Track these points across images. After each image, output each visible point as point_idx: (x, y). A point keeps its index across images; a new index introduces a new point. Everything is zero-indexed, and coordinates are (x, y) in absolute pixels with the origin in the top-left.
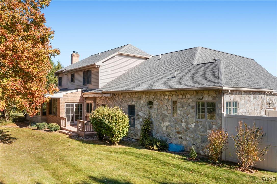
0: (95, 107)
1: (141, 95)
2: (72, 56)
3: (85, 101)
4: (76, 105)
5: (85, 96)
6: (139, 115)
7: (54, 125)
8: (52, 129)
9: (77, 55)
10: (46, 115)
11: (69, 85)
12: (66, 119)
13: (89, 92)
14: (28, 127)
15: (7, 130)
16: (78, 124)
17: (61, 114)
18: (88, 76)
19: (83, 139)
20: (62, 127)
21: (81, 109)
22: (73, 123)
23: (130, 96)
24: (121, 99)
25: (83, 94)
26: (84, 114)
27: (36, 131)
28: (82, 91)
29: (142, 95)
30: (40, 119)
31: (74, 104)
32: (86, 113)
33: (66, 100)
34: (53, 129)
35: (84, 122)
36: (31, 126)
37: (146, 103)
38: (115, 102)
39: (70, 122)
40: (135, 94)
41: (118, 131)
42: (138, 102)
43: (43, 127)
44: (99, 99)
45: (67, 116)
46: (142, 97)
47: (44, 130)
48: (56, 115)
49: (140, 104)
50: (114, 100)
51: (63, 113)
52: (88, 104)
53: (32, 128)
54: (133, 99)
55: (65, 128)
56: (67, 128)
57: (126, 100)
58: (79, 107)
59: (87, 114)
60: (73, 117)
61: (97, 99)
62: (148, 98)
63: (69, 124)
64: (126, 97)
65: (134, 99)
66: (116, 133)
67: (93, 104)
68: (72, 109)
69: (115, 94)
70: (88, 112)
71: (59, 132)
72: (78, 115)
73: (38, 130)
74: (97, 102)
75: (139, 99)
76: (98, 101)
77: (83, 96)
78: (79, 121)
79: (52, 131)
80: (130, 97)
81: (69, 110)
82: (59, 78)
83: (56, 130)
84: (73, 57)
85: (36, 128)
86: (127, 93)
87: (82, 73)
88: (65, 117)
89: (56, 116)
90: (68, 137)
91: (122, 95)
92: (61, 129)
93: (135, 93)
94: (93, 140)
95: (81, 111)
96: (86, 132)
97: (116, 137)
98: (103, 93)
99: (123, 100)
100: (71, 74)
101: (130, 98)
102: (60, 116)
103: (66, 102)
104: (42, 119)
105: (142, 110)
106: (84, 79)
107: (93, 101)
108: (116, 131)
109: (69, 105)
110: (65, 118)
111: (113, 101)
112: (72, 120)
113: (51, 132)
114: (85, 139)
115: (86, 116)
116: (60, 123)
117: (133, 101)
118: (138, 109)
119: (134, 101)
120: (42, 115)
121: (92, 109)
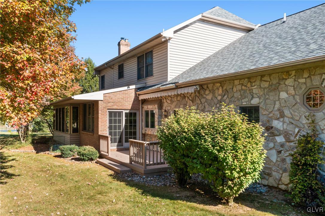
0: (160, 116)
1: (279, 79)
2: (119, 44)
3: (142, 108)
4: (126, 113)
5: (141, 98)
6: (272, 127)
7: (89, 149)
8: (84, 156)
9: (126, 44)
10: (78, 132)
11: (114, 83)
12: (109, 139)
13: (150, 88)
14: (48, 152)
15: (14, 157)
16: (131, 149)
17: (100, 129)
18: (146, 64)
19: (142, 180)
20: (102, 152)
21: (135, 121)
22: (122, 146)
23: (246, 86)
24: (219, 95)
25: (139, 95)
26: (141, 129)
27: (58, 159)
28: (137, 90)
29: (283, 79)
30: (69, 139)
31: (122, 112)
32: (144, 128)
33: (109, 105)
34: (86, 157)
35: (143, 144)
36: (53, 150)
37: (296, 97)
38: (206, 103)
39: (116, 144)
40: (261, 80)
41: (241, 170)
42: (272, 98)
43: (71, 152)
44: (169, 102)
45: (110, 134)
46: (285, 84)
47: (73, 157)
48: (93, 131)
49: (277, 103)
50: (203, 100)
51: (103, 128)
52: (147, 112)
53: (54, 154)
54: (254, 92)
55: (107, 154)
56: (110, 155)
57: (233, 96)
58: (132, 117)
59: (146, 130)
60: (121, 136)
61: (165, 101)
62: (305, 83)
63: (115, 148)
64: (235, 89)
65: (257, 92)
66: (236, 175)
67: (156, 111)
68: (120, 121)
69: (205, 87)
70: (147, 126)
71: (96, 162)
72: (131, 132)
73: (62, 159)
74: (164, 108)
75: (275, 89)
76: (166, 105)
77: (138, 98)
78: (133, 141)
79: (83, 160)
80: (243, 87)
81: (115, 122)
82: (101, 78)
83: (92, 160)
84: (121, 46)
85: (60, 154)
86: (236, 81)
87: (136, 60)
88: (108, 135)
89: (92, 134)
90: (111, 175)
91: (222, 88)
92: (101, 156)
93: (260, 77)
94: (164, 185)
95: (135, 126)
96: (147, 165)
97: (235, 185)
98: (178, 87)
99: (226, 96)
100: (117, 66)
101: (245, 91)
102: (99, 134)
103: (109, 108)
104: (71, 139)
105: (282, 115)
106: (139, 70)
107: (156, 106)
108: (234, 169)
109: (115, 113)
110: (107, 137)
111: (199, 102)
112: (120, 141)
113: (83, 162)
114: (146, 181)
115: (143, 133)
116: (100, 146)
117: (253, 97)
118: (269, 114)
119: (255, 96)
120: (72, 133)
121: (155, 120)
